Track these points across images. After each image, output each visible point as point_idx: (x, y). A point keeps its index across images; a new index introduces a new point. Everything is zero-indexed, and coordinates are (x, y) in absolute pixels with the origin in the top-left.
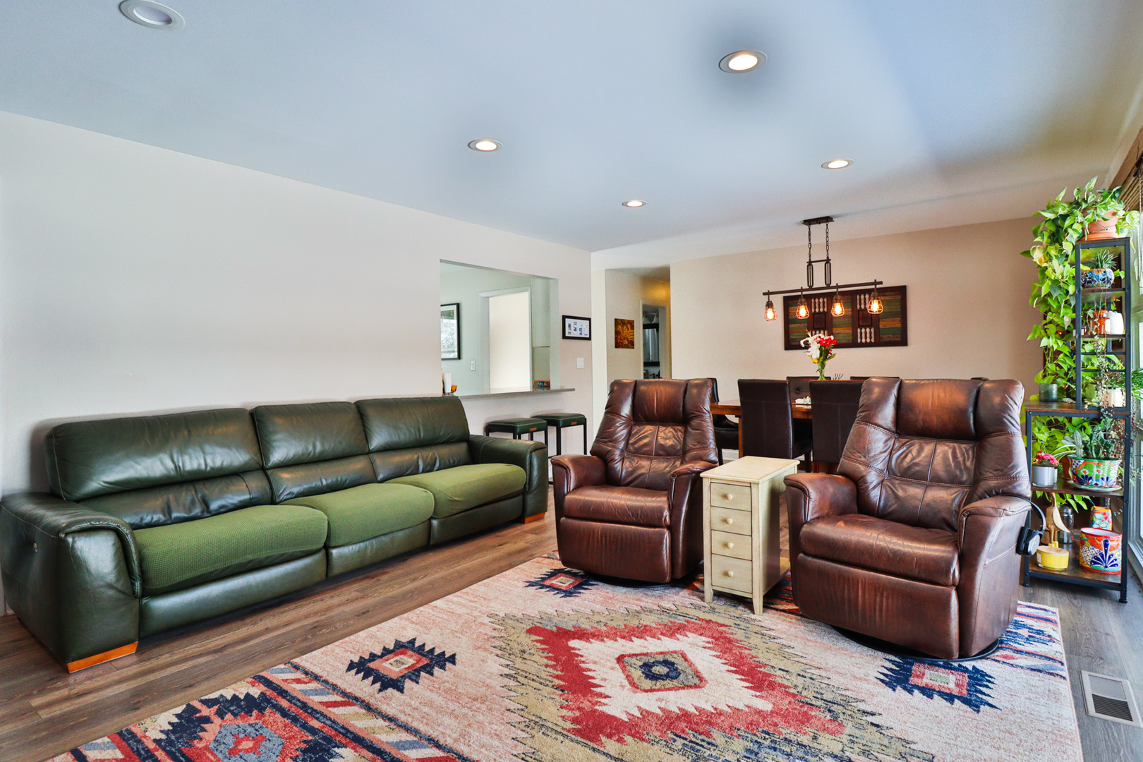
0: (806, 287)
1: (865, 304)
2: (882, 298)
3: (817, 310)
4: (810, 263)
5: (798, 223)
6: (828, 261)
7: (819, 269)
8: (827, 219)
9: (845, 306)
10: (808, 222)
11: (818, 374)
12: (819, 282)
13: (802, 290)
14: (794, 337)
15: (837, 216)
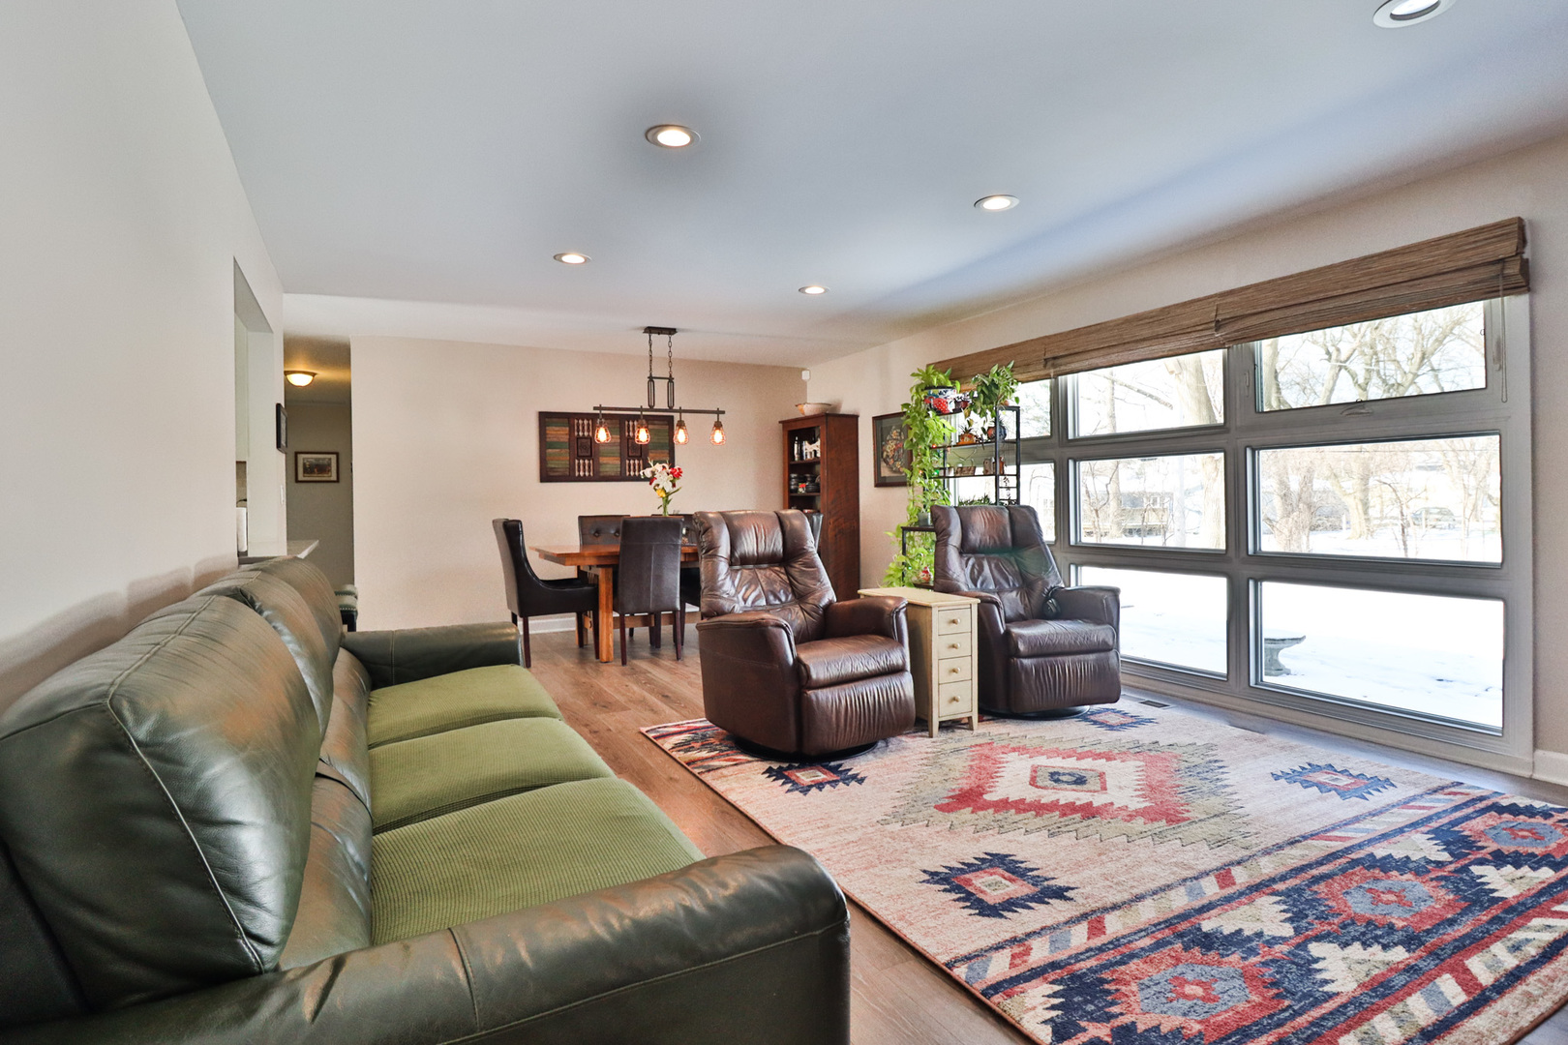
0: (646, 406)
1: (634, 431)
2: (650, 427)
3: (581, 434)
4: (651, 379)
5: (639, 329)
6: (671, 380)
7: (661, 387)
8: (671, 331)
9: (609, 429)
10: (650, 330)
11: (660, 512)
12: (661, 403)
13: (641, 409)
14: (553, 466)
15: (683, 330)
